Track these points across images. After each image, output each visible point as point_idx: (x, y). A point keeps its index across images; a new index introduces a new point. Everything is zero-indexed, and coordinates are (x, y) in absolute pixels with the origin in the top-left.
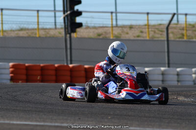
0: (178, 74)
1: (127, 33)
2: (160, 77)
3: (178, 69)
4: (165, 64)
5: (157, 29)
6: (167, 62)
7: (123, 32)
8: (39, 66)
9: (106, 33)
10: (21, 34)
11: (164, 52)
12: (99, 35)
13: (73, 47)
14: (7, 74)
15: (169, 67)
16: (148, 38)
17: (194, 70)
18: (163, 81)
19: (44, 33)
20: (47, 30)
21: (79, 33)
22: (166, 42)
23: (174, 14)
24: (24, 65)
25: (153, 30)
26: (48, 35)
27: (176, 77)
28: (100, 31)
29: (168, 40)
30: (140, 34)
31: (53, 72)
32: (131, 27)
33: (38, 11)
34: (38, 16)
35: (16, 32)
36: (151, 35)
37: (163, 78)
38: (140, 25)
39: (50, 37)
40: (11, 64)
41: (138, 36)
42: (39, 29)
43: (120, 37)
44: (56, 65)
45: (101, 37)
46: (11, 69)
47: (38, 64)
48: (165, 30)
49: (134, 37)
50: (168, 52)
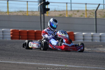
0: (100, 37)
1: (76, 14)
2: (91, 38)
3: (101, 34)
4: (94, 31)
5: (92, 12)
6: (95, 30)
7: (74, 13)
8: (26, 31)
9: (64, 14)
10: (19, 14)
11: (94, 24)
12: (61, 15)
13: (45, 21)
14: (9, 35)
15: (96, 32)
16: (86, 17)
18: (92, 40)
19: (31, 14)
20: (33, 12)
21: (50, 14)
22: (95, 19)
23: (99, 5)
24: (18, 30)
25: (90, 12)
26: (33, 15)
27: (99, 38)
28: (61, 13)
29: (96, 18)
30: (83, 15)
31: (33, 35)
32: (78, 11)
33: (27, 2)
34: (27, 4)
35: (16, 13)
36: (88, 16)
37: (92, 38)
38: (83, 10)
39: (34, 16)
40: (11, 30)
41: (81, 16)
42: (28, 11)
43: (72, 16)
44: (35, 31)
45: (61, 16)
46: (11, 33)
47: (25, 30)
48: (95, 13)
49: (79, 16)
50: (96, 25)
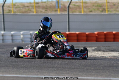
0: (12, 36)
4: (2, 29)
11: (1, 22)
17: (22, 32)
50: (4, 22)
